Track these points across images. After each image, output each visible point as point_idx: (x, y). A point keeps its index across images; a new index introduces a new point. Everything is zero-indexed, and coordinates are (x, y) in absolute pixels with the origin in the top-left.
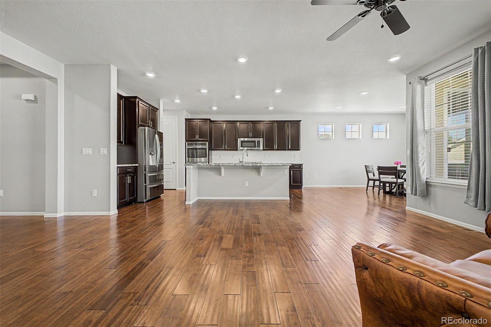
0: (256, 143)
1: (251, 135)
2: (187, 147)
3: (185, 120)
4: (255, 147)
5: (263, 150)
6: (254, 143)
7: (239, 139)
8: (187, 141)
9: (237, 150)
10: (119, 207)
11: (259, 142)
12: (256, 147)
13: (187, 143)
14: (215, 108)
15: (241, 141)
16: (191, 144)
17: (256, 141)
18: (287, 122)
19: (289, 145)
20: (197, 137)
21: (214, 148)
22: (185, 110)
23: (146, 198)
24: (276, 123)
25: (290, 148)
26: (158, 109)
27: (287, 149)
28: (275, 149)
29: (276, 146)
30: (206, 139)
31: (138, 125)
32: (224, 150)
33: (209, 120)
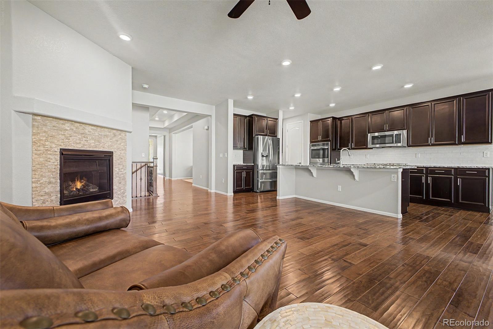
0: (394, 138)
1: (386, 127)
2: (311, 149)
3: (310, 122)
4: (393, 143)
5: (408, 147)
6: (391, 138)
7: (369, 135)
8: (311, 142)
9: (367, 148)
10: (235, 192)
11: (398, 136)
12: (395, 142)
13: (311, 144)
14: (332, 105)
15: (372, 136)
16: (315, 146)
17: (394, 135)
18: (458, 99)
19: (462, 136)
20: (320, 138)
21: (339, 147)
22: (309, 113)
23: (258, 190)
24: (433, 103)
25: (463, 140)
26: (277, 119)
27: (457, 143)
28: (430, 145)
29: (431, 139)
30: (329, 138)
31: (255, 135)
32: (350, 149)
33: (332, 118)
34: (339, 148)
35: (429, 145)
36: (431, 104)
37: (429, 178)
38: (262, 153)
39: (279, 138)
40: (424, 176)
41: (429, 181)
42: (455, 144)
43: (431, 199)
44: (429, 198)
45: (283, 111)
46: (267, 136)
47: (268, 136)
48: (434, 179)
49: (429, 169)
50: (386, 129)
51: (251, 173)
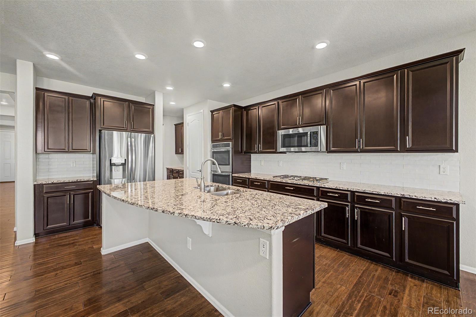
0: (309, 138)
1: (300, 120)
2: (212, 151)
3: (210, 113)
5: (328, 152)
7: (278, 132)
8: (213, 141)
11: (315, 135)
12: (309, 145)
13: (212, 144)
14: (227, 85)
16: (216, 146)
17: (309, 133)
18: (399, 72)
19: (407, 137)
20: (221, 136)
21: (246, 150)
24: (362, 81)
25: (408, 145)
26: (154, 105)
27: (399, 149)
28: (359, 150)
29: (360, 142)
30: (230, 137)
31: (100, 129)
32: (257, 152)
33: (233, 107)
35: (356, 152)
36: (360, 82)
37: (356, 211)
38: (111, 160)
40: (348, 205)
41: (356, 217)
42: (395, 151)
43: (359, 248)
44: (357, 247)
45: (163, 93)
48: (363, 213)
49: (356, 194)
50: (299, 123)
51: (90, 194)
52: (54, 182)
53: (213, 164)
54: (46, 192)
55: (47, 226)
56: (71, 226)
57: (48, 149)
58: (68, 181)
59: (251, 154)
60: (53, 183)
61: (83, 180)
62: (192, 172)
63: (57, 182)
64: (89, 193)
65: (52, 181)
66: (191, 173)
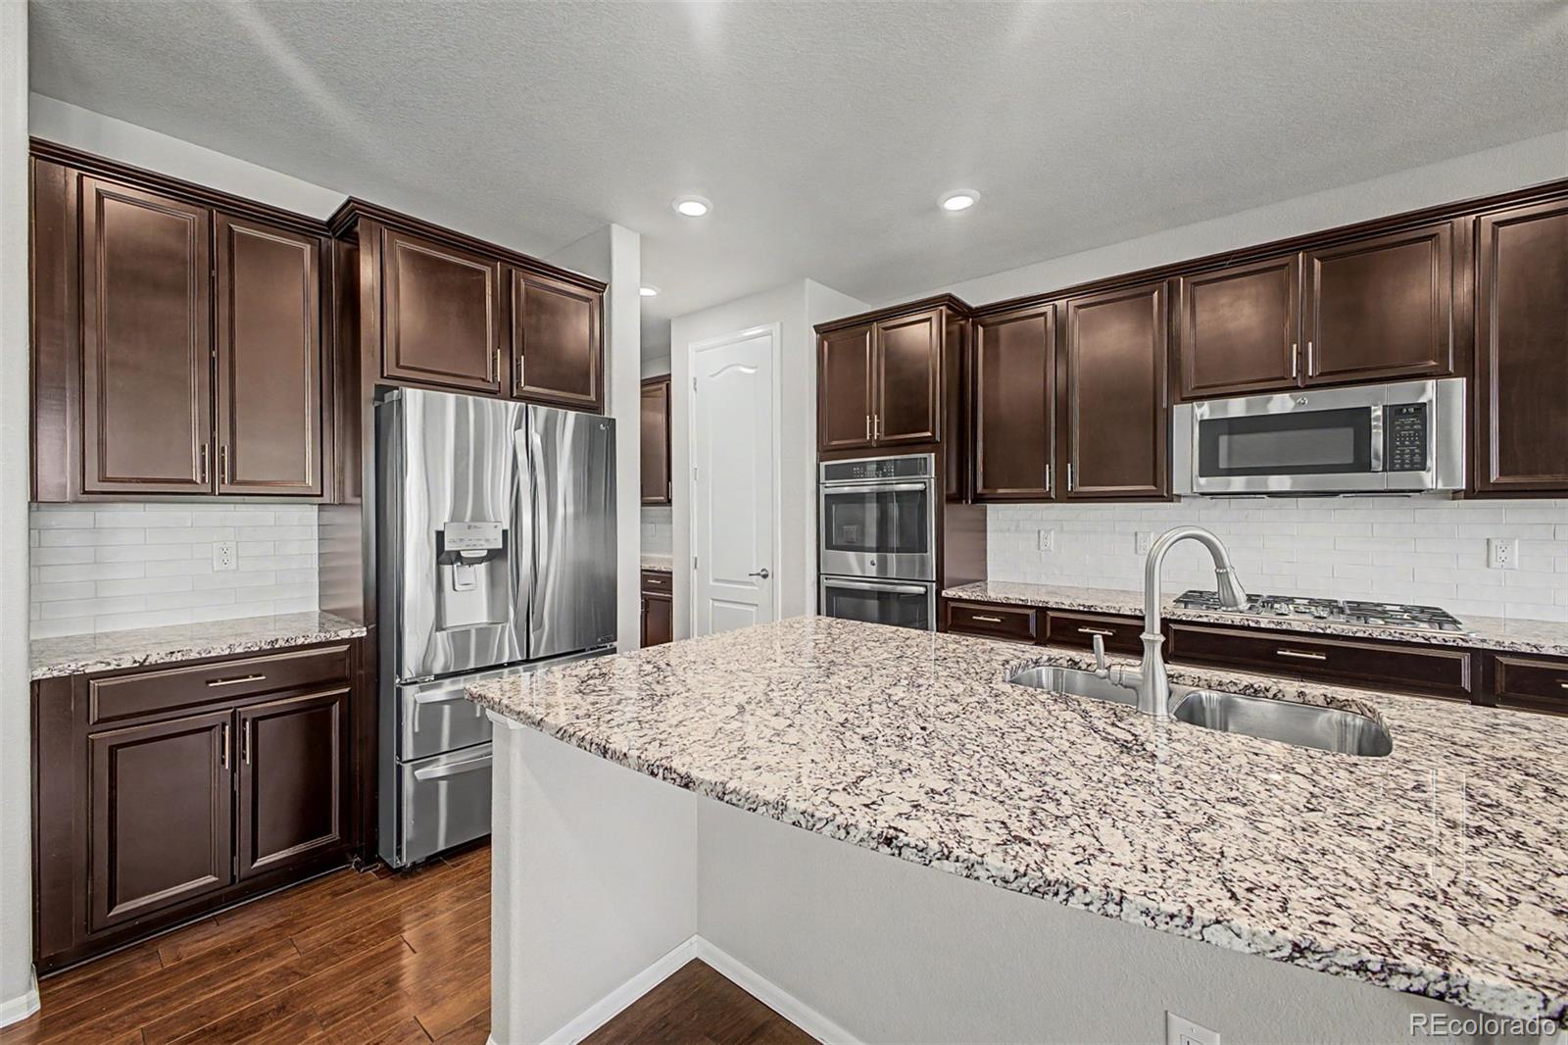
0: (1378, 432)
1: (1304, 361)
2: (823, 491)
3: (814, 333)
4: (1366, 467)
5: (1470, 493)
7: (1180, 411)
8: (824, 452)
9: (1163, 494)
11: (1409, 422)
12: (1378, 465)
14: (958, 204)
15: (1202, 422)
16: (850, 473)
17: (1377, 412)
20: (874, 428)
21: (985, 487)
22: (811, 278)
23: (399, 852)
26: (603, 285)
30: (927, 430)
31: (378, 383)
32: (1053, 496)
33: (943, 308)
34: (980, 489)
38: (440, 535)
39: (613, 417)
45: (643, 238)
46: (512, 398)
47: (519, 399)
51: (336, 709)
52: (152, 660)
53: (827, 548)
54: (100, 721)
55: (112, 905)
56: (242, 884)
57: (104, 479)
58: (227, 652)
59: (988, 505)
60: (142, 668)
61: (300, 642)
62: (716, 580)
63: (167, 660)
64: (328, 702)
65: (140, 658)
66: (711, 583)
